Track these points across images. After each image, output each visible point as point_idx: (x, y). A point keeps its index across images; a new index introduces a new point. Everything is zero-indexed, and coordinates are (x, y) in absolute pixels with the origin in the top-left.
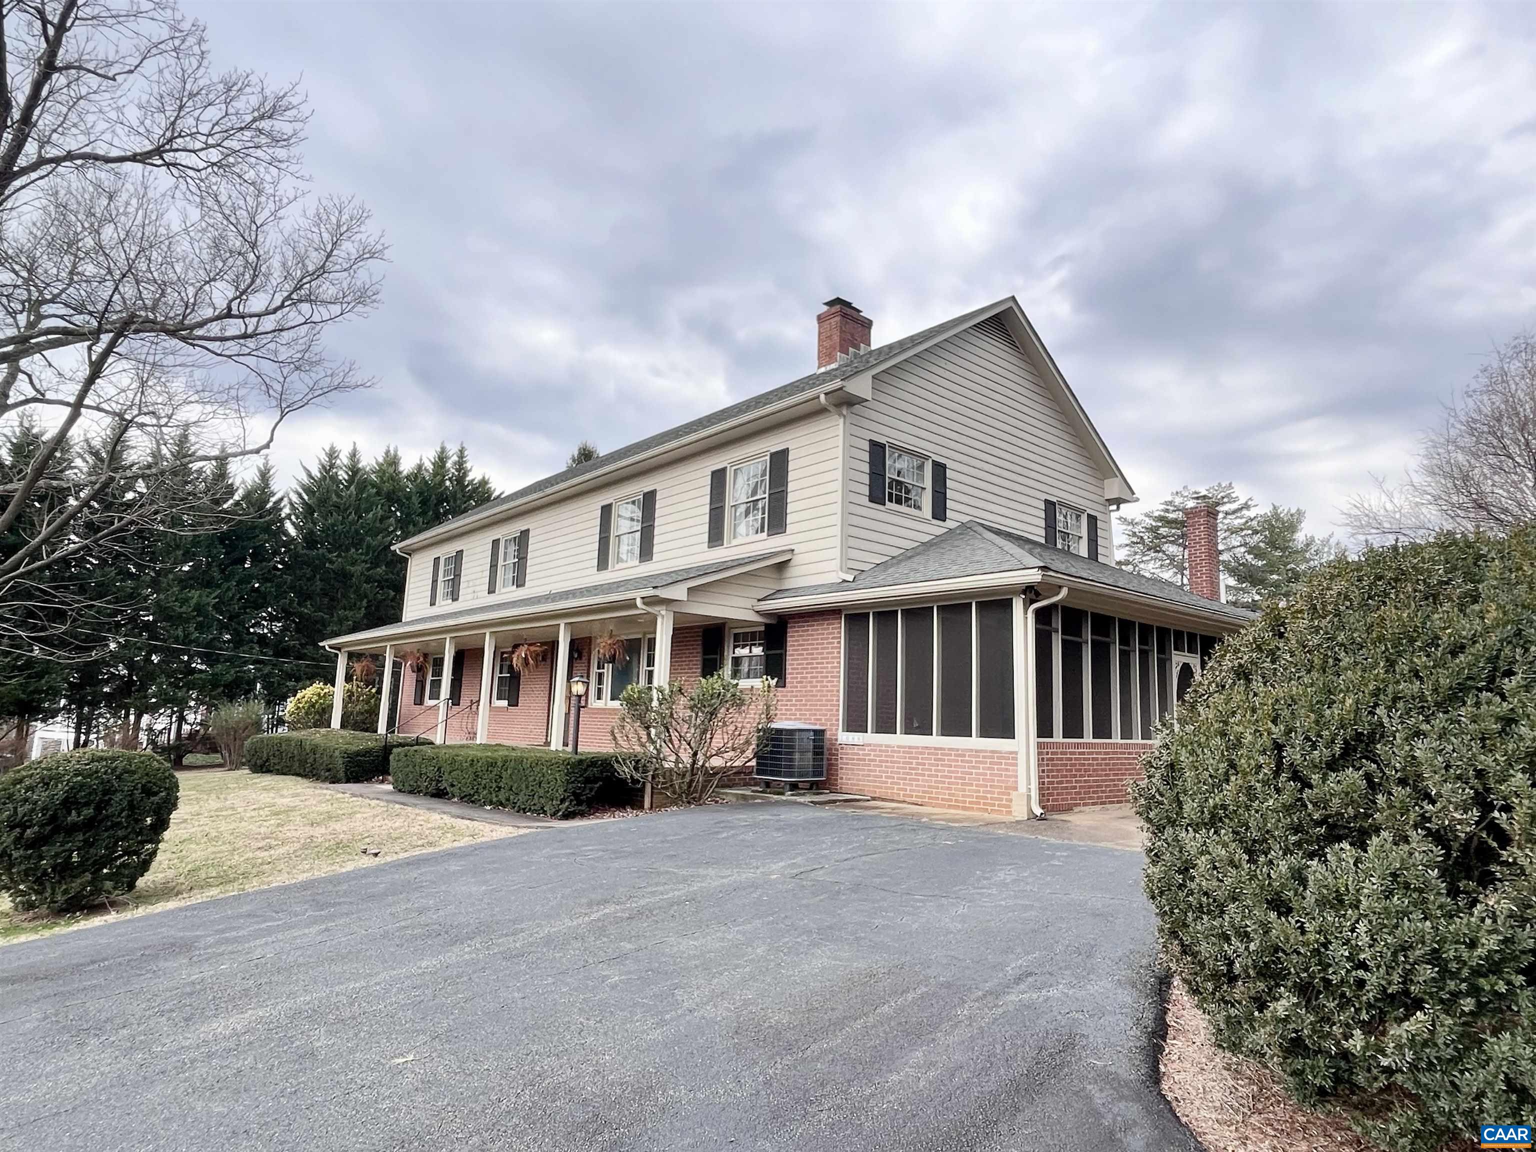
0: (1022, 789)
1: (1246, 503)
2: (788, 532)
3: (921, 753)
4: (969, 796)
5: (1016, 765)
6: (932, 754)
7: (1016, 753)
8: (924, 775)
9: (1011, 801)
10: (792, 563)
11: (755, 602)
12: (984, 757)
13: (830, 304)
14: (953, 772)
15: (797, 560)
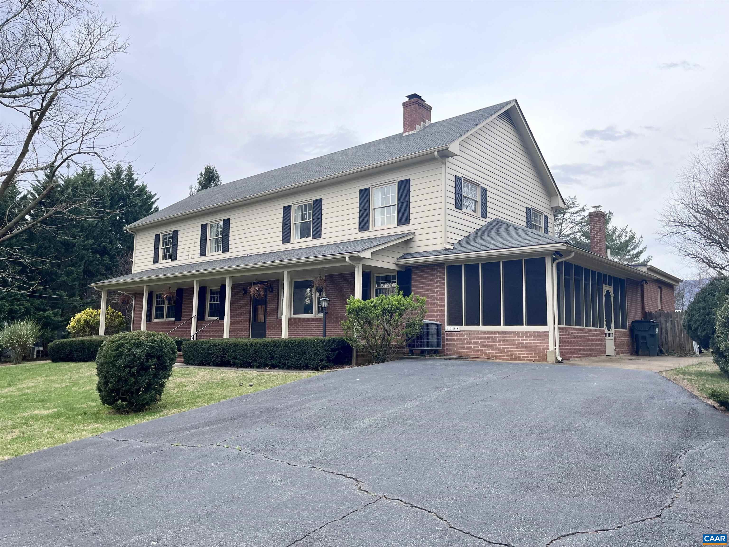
0: (552, 348)
1: (583, 208)
2: (410, 223)
3: (494, 334)
4: (522, 354)
5: (548, 337)
6: (501, 334)
7: (548, 332)
8: (496, 345)
9: (546, 355)
10: (413, 240)
11: (396, 260)
12: (530, 335)
14: (512, 343)
15: (417, 238)
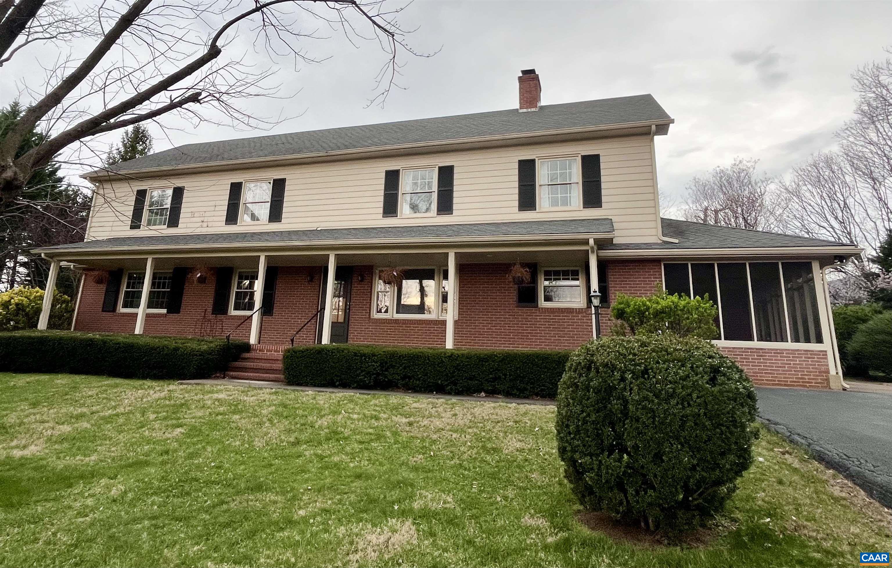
0: (833, 372)
2: (603, 207)
3: (744, 352)
7: (825, 351)
9: (826, 380)
12: (799, 354)
13: (524, 72)
14: (773, 363)
15: (615, 226)
